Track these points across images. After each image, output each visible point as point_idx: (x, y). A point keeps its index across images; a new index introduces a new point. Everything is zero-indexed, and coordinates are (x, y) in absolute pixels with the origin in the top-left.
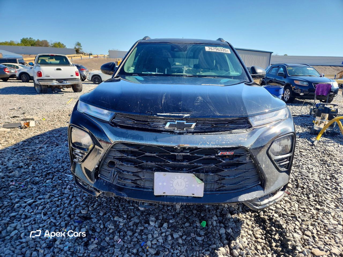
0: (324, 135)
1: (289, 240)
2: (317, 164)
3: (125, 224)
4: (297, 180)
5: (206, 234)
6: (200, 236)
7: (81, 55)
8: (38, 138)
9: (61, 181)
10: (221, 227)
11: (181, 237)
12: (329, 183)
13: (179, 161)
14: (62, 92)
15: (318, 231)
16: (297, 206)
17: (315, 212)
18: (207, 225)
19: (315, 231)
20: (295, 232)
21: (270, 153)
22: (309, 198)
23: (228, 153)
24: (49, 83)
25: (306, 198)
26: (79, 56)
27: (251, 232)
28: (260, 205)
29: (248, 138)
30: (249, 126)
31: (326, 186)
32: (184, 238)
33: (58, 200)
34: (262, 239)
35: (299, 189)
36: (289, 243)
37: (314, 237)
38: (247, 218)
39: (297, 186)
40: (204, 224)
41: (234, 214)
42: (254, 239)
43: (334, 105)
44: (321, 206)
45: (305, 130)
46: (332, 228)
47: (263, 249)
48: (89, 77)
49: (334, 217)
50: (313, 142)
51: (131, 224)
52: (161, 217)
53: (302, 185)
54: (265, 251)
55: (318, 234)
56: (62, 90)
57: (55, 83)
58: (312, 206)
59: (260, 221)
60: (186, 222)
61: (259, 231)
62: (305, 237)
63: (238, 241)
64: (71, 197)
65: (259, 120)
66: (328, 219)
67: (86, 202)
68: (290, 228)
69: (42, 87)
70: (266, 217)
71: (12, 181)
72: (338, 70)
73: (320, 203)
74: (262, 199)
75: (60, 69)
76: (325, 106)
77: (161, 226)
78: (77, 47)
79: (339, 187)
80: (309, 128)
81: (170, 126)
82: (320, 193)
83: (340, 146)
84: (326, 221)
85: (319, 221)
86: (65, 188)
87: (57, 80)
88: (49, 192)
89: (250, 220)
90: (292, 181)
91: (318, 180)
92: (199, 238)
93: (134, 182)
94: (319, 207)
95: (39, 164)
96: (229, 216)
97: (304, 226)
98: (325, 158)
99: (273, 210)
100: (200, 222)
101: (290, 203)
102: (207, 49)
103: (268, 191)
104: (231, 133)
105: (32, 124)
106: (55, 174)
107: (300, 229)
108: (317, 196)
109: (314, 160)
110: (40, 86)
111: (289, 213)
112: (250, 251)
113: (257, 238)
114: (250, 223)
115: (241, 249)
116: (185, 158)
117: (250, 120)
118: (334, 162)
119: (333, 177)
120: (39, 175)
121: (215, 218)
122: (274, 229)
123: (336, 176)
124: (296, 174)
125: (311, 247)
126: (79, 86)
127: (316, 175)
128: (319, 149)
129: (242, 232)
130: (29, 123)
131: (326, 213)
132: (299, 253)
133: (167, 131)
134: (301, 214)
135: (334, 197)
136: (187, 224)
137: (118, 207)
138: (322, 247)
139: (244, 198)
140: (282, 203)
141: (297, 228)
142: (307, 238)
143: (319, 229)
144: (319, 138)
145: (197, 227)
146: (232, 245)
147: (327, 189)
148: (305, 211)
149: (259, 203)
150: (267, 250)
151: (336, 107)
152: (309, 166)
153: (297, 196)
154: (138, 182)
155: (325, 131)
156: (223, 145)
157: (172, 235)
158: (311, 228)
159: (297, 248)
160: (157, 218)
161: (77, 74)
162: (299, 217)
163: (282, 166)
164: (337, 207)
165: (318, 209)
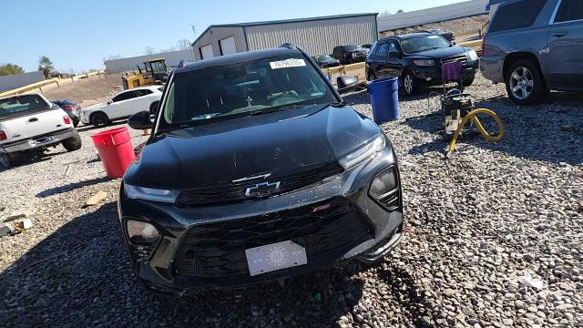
0: (460, 140)
1: (417, 287)
2: (452, 185)
3: (222, 323)
4: (425, 213)
5: (322, 308)
6: (317, 311)
7: (56, 79)
8: (48, 244)
9: (113, 296)
10: (339, 294)
11: (294, 319)
12: (465, 207)
13: (270, 230)
14: (47, 155)
15: (451, 269)
16: (426, 245)
17: (447, 248)
18: (322, 296)
19: (447, 271)
20: (425, 276)
21: (371, 193)
22: (440, 232)
23: (324, 207)
24: (22, 147)
25: (437, 234)
26: (51, 83)
27: (375, 291)
28: (375, 256)
29: (342, 185)
30: (340, 169)
31: (461, 212)
32: (298, 318)
33: (122, 320)
34: (388, 294)
35: (429, 223)
36: (417, 290)
37: (446, 277)
38: (369, 276)
39: (427, 221)
40: (319, 296)
41: (352, 275)
42: (380, 297)
43: (466, 95)
44: (455, 238)
45: (436, 137)
46: (466, 261)
47: (390, 305)
48: (84, 119)
49: (469, 248)
50: (445, 153)
51: (229, 321)
52: (264, 304)
53: (431, 218)
54: (393, 307)
55: (451, 273)
56: (45, 152)
57: (33, 144)
58: (445, 241)
59: (384, 276)
60: (296, 301)
61: (384, 287)
62: (436, 279)
63: (360, 304)
64: (137, 311)
65: (351, 159)
66: (463, 252)
67: (161, 311)
68: (418, 274)
69: (12, 156)
70: (390, 269)
71: (43, 313)
72: (483, 20)
73: (454, 235)
74: (375, 248)
75: (35, 120)
76: (454, 99)
77: (266, 313)
78: (43, 66)
79: (476, 210)
80: (441, 134)
81: (251, 192)
82: (454, 222)
83: (481, 151)
84: (460, 256)
85: (453, 258)
86: (125, 302)
87: (34, 138)
88: (104, 314)
89: (373, 277)
90: (421, 216)
91: (452, 206)
92: (316, 314)
93: (222, 267)
94: (452, 240)
95: (70, 281)
96: (347, 279)
97: (435, 267)
98: (461, 174)
99: (397, 258)
100: (314, 295)
101: (418, 244)
102: (274, 65)
103: (380, 238)
104: (322, 183)
105: (28, 224)
106: (101, 288)
107: (430, 272)
108: (451, 227)
109: (447, 180)
110: (8, 154)
111: (417, 256)
112: (375, 311)
113: (382, 295)
114: (373, 281)
115: (365, 312)
116: (277, 225)
117: (341, 162)
118: (473, 176)
119: (470, 198)
120: (78, 295)
121: (330, 286)
122: (400, 279)
123: (473, 195)
124: (425, 205)
125: (442, 289)
126: (76, 139)
127: (450, 200)
128: (453, 162)
129: (364, 293)
130: (22, 223)
131: (460, 246)
132: (429, 297)
133: (249, 198)
134: (431, 255)
135: (471, 224)
136: (299, 303)
137: (205, 306)
138: (455, 285)
139: (354, 252)
140: (409, 247)
141: (427, 271)
142: (438, 280)
143: (452, 267)
144: (454, 146)
145: (311, 302)
146: (355, 310)
147: (462, 215)
148: (436, 250)
149: (372, 254)
150: (395, 305)
151: (467, 98)
152: (441, 190)
153: (426, 233)
154: (228, 267)
155: (460, 133)
156: (316, 199)
157: (283, 320)
158: (443, 267)
159: (426, 293)
160: (260, 306)
161: (67, 121)
162: (429, 259)
163: (391, 205)
164: (473, 235)
165: (451, 244)
